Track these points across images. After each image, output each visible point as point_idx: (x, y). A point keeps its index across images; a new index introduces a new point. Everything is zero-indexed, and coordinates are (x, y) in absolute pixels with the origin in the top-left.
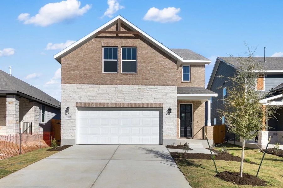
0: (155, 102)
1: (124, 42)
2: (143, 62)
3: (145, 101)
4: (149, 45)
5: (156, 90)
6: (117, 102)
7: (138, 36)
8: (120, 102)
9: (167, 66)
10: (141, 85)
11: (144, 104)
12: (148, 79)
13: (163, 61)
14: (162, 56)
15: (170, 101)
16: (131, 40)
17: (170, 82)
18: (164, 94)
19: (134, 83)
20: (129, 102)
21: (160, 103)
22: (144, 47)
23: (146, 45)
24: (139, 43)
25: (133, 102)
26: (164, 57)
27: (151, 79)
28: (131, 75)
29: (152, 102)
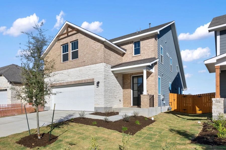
0: (89, 78)
1: (71, 38)
2: (82, 49)
3: (83, 78)
4: (85, 36)
5: (90, 68)
6: (68, 81)
7: (78, 31)
8: (69, 81)
9: (96, 48)
10: (81, 67)
11: (82, 80)
12: (85, 62)
13: (94, 45)
14: (93, 41)
15: (99, 76)
16: (75, 35)
17: (99, 61)
18: (95, 71)
19: (76, 66)
20: (74, 80)
21: (92, 78)
22: (82, 38)
23: (83, 36)
24: (79, 36)
25: (77, 80)
26: (95, 41)
27: (86, 61)
28: (75, 61)
29: (87, 78)
